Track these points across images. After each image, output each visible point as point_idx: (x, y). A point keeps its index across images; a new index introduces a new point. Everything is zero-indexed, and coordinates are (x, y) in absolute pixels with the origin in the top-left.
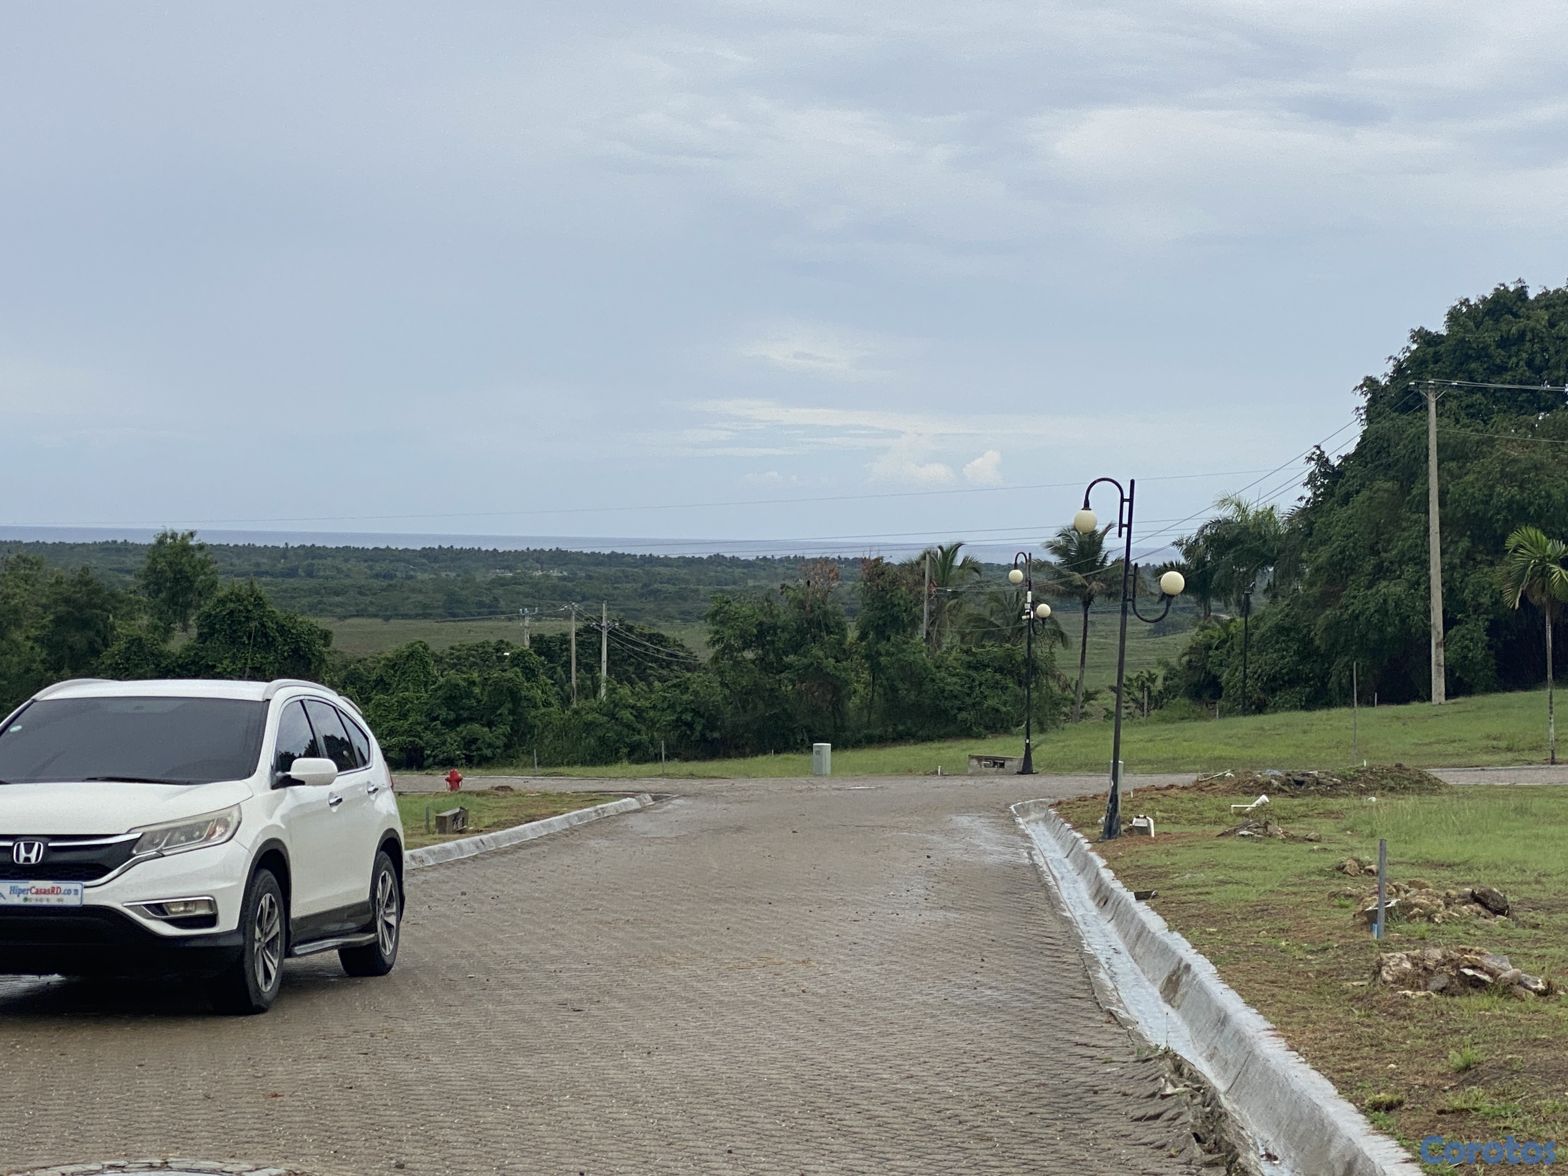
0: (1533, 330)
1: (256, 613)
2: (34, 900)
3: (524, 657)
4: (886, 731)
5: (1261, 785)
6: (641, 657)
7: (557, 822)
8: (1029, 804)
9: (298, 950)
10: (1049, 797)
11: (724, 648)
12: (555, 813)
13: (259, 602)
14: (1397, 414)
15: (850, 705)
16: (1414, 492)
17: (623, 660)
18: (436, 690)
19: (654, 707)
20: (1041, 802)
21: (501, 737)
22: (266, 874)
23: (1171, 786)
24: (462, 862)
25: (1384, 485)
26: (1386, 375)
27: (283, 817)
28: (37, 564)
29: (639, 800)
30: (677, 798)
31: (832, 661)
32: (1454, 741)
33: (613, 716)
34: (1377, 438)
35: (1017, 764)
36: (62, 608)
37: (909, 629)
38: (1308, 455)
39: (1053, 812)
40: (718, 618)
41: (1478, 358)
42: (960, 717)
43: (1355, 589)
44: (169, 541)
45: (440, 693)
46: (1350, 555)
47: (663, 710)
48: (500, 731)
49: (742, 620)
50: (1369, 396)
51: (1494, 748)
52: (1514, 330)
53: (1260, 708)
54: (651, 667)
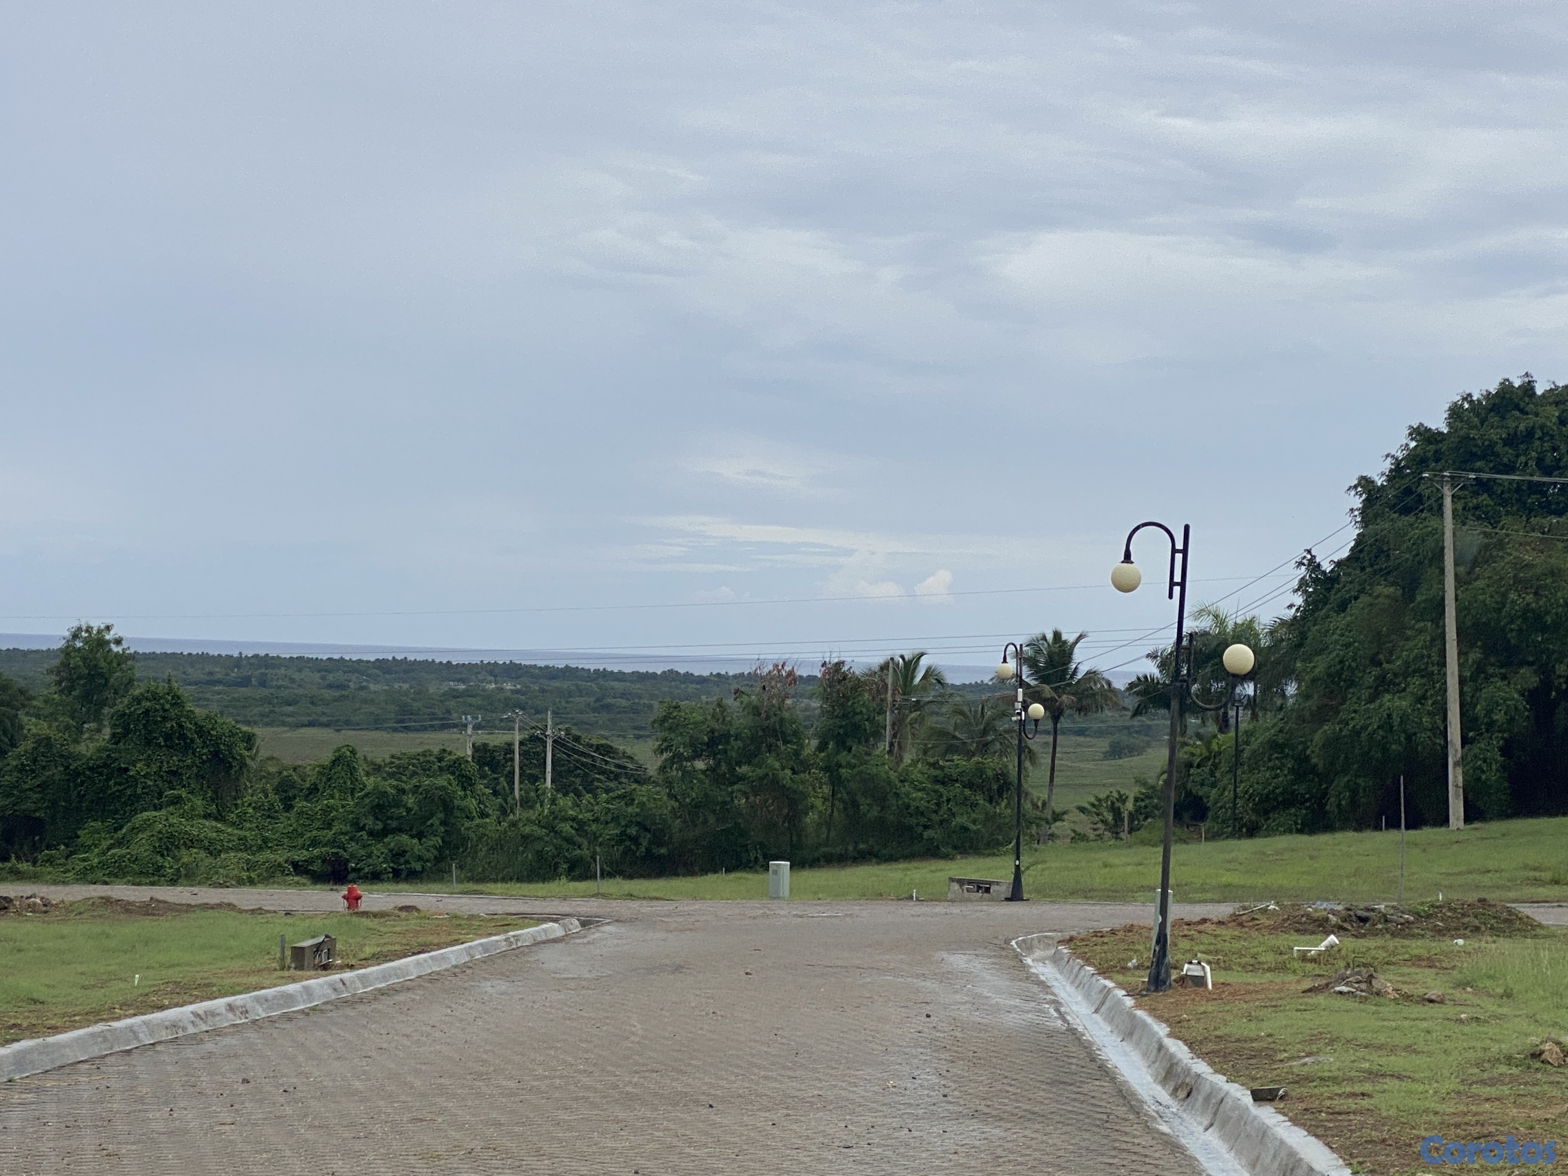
0: (1542, 427)
1: (173, 712)
3: (460, 764)
4: (846, 850)
5: (1315, 921)
6: (588, 769)
8: (1032, 939)
10: (1055, 931)
11: (673, 757)
12: (456, 942)
13: (177, 701)
14: (1397, 514)
15: (808, 820)
16: (1419, 598)
17: (570, 771)
18: (362, 798)
19: (596, 820)
20: (1046, 937)
21: (431, 849)
23: (1204, 921)
25: (1385, 590)
26: (1383, 474)
29: (564, 926)
30: (608, 924)
31: (788, 772)
32: (1489, 871)
33: (553, 829)
34: (1377, 540)
35: (1004, 889)
37: (871, 739)
38: (1298, 559)
39: (1064, 950)
40: (666, 724)
41: (1483, 457)
42: (926, 835)
43: (1356, 703)
44: (84, 634)
45: (367, 801)
46: (1350, 666)
47: (607, 823)
48: (431, 843)
49: (692, 726)
50: (1364, 496)
51: (1536, 880)
52: (1522, 427)
53: (1252, 831)
54: (599, 780)
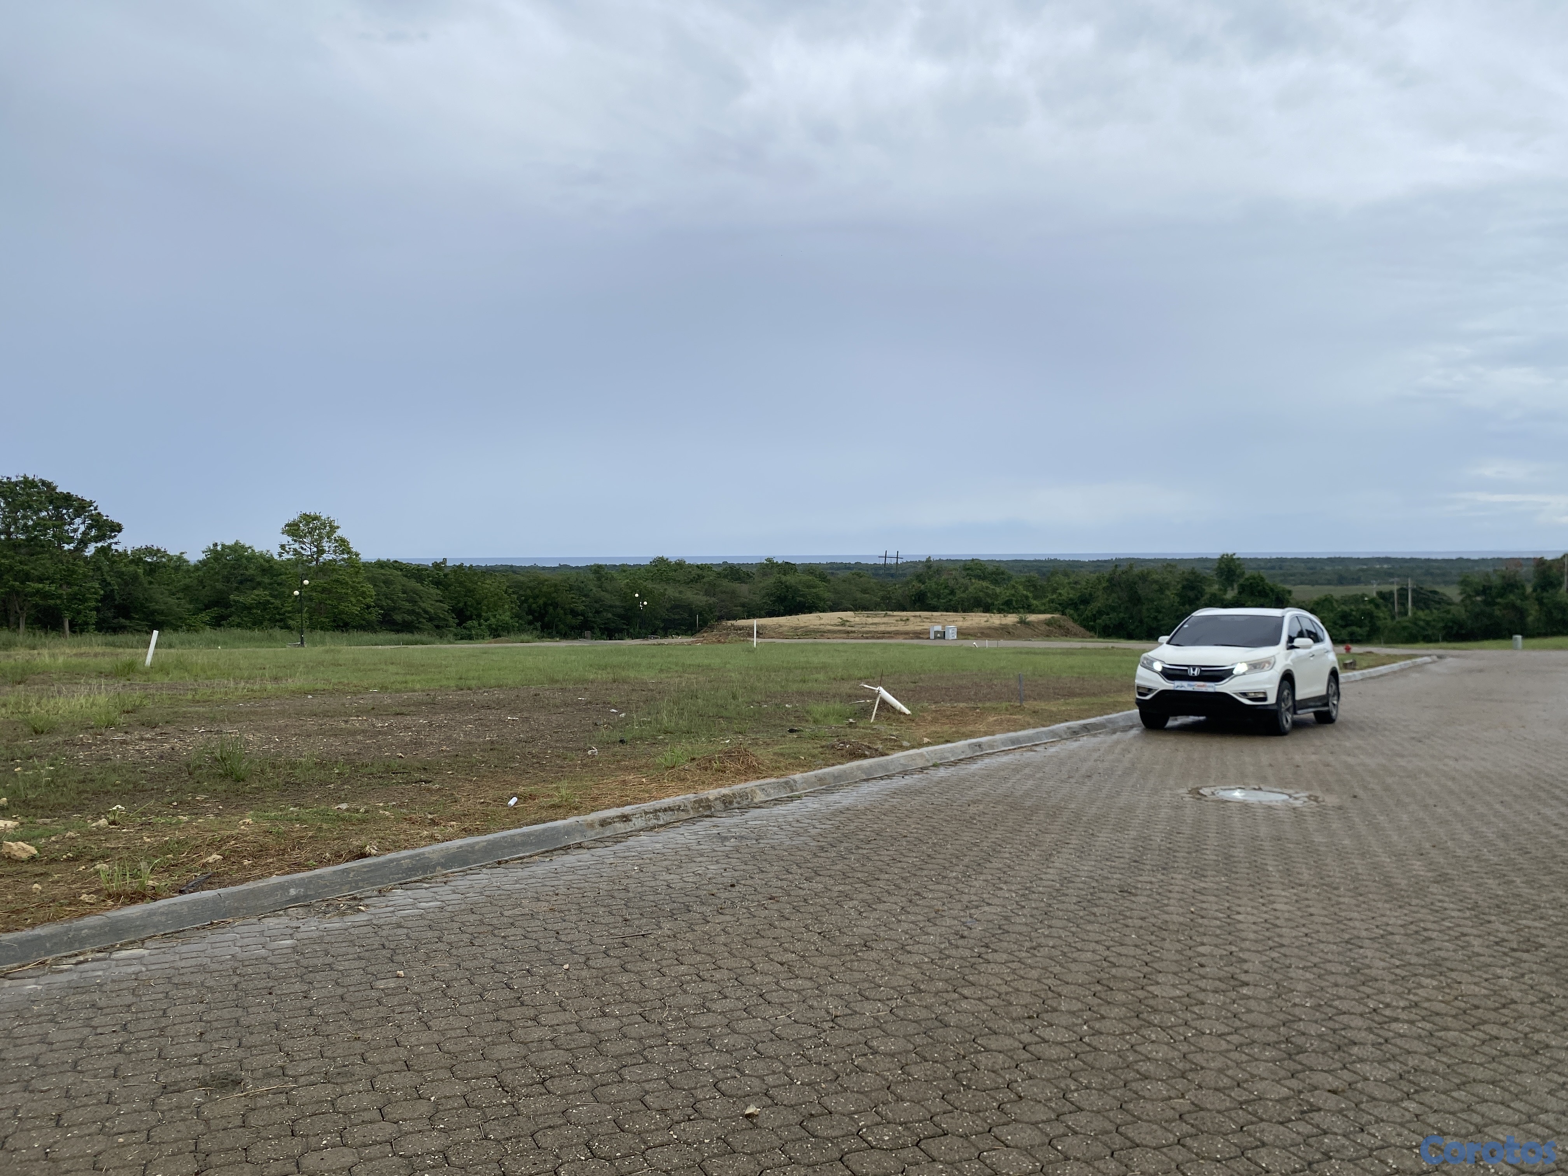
1: (1261, 583)
2: (1197, 689)
3: (1374, 600)
6: (1428, 600)
7: (1395, 666)
9: (1299, 712)
11: (1467, 596)
12: (1394, 663)
13: (1262, 579)
15: (1529, 619)
17: (1419, 601)
19: (1434, 620)
21: (1366, 632)
22: (1286, 683)
24: (1356, 681)
27: (1292, 660)
28: (1174, 567)
29: (1431, 658)
30: (1449, 657)
36: (1185, 583)
37: (1558, 587)
40: (1463, 583)
47: (1439, 621)
48: (1366, 630)
49: (1475, 584)
54: (1432, 604)
